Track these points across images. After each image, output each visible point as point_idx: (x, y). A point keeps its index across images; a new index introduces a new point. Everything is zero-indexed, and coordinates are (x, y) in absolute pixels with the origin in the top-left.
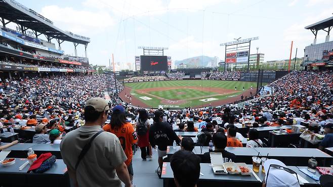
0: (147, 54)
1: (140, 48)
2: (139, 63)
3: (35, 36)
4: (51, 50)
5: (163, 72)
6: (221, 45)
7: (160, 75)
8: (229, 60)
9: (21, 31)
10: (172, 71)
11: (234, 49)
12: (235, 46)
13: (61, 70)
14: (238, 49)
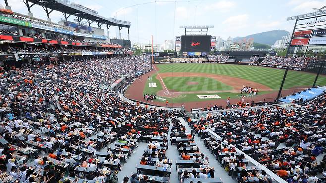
0: (188, 34)
1: (182, 27)
2: (179, 44)
3: (88, 25)
4: (94, 37)
5: (205, 54)
6: (289, 19)
7: (201, 56)
8: (297, 41)
9: (78, 22)
10: (215, 53)
11: (309, 25)
12: (313, 20)
13: (101, 53)
14: (316, 24)
